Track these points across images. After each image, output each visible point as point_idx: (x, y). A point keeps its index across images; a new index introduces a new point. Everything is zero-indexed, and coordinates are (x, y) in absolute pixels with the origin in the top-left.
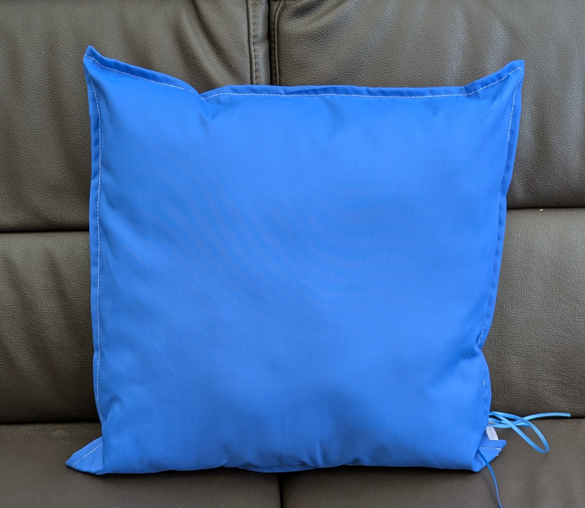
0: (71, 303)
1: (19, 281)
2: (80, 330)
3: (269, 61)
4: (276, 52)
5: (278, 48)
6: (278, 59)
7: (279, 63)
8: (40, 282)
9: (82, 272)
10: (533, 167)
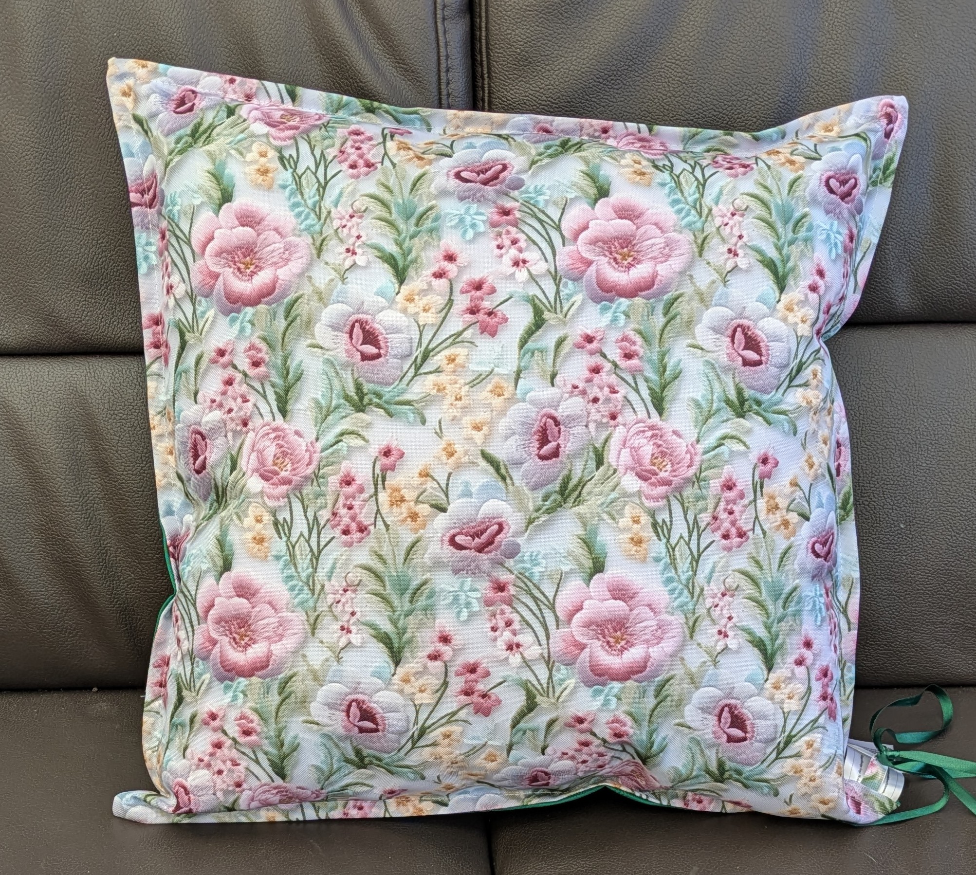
0: (120, 484)
1: (25, 444)
2: (136, 533)
3: (469, 53)
4: (484, 34)
5: (487, 27)
6: (487, 48)
7: (488, 54)
8: (65, 446)
9: (138, 429)
10: (927, 250)
